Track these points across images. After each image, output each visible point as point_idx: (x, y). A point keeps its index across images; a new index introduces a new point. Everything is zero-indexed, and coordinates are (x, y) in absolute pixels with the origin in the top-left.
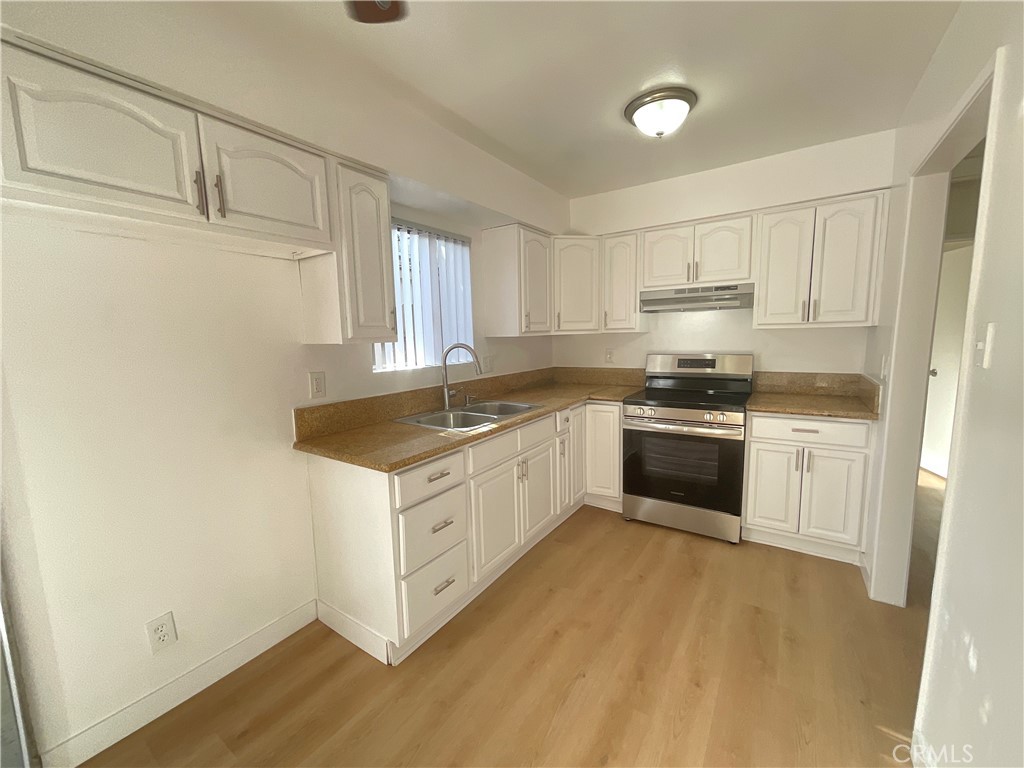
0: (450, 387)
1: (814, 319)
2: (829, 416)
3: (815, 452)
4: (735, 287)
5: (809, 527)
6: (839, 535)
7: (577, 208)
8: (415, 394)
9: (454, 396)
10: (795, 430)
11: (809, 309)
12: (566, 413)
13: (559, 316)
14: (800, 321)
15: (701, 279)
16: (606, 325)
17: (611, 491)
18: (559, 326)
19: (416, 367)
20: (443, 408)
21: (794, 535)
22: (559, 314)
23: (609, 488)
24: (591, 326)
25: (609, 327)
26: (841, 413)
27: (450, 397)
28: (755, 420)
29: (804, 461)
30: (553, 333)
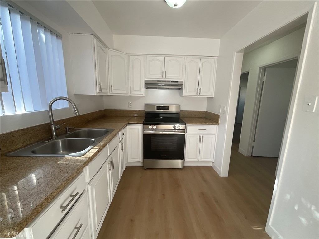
0: (56, 123)
1: (200, 94)
2: (208, 124)
3: (204, 136)
4: (177, 82)
5: (202, 158)
6: (209, 159)
7: (117, 39)
8: (26, 131)
9: (59, 128)
10: (199, 130)
11: (198, 91)
12: (123, 131)
13: (112, 87)
14: (196, 95)
15: (167, 78)
16: (131, 92)
17: (138, 159)
18: (112, 91)
19: (25, 112)
20: (51, 137)
21: (198, 162)
22: (112, 85)
23: (137, 158)
24: (125, 92)
25: (132, 93)
26: (211, 123)
27: (56, 130)
28: (188, 127)
29: (201, 139)
30: (109, 94)
